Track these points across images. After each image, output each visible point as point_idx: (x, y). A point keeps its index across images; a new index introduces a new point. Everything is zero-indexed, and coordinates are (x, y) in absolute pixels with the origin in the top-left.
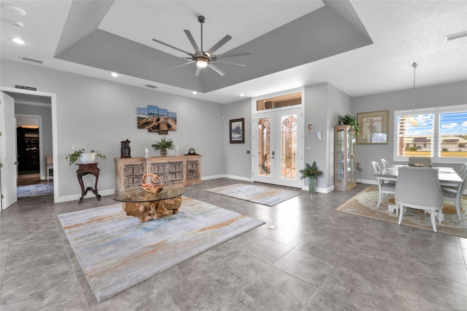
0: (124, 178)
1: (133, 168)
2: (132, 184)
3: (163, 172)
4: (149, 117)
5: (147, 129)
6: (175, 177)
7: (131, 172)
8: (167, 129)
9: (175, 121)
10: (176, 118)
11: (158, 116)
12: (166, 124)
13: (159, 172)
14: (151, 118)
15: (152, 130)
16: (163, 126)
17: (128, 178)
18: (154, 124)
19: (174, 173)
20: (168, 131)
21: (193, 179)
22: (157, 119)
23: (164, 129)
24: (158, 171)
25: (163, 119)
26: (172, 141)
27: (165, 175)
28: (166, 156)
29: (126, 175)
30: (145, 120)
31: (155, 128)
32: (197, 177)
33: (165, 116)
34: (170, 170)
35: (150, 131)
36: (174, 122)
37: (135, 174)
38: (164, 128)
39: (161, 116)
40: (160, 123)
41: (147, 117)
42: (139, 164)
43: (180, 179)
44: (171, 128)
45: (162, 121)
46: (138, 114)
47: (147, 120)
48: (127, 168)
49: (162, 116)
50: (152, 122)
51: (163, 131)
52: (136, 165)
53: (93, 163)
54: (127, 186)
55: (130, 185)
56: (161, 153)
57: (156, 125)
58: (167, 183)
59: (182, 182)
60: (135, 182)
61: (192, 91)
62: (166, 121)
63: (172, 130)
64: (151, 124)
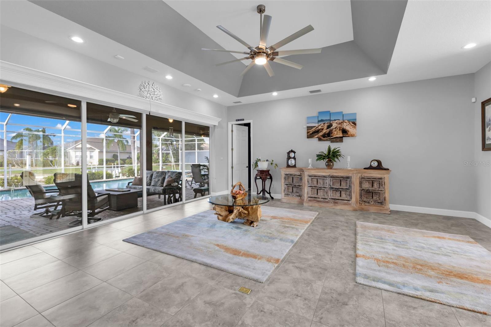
0: (284, 186)
1: (293, 178)
2: (291, 193)
3: (323, 186)
4: (319, 124)
5: (316, 138)
6: (339, 195)
7: (291, 181)
8: (341, 135)
9: (353, 123)
10: (356, 119)
11: (329, 122)
12: (340, 130)
13: (317, 186)
14: (321, 126)
15: (322, 138)
16: (335, 133)
17: (288, 186)
18: (324, 131)
19: (337, 190)
20: (344, 138)
21: (372, 203)
22: (328, 126)
23: (338, 136)
24: (317, 184)
25: (336, 124)
26: (339, 150)
27: (325, 190)
28: (331, 168)
29: (285, 183)
30: (314, 128)
31: (326, 135)
32: (382, 203)
33: (339, 120)
34: (331, 185)
35: (320, 139)
36: (352, 126)
37: (294, 184)
38: (337, 134)
39: (333, 120)
40: (332, 130)
41: (317, 125)
42: (298, 174)
43: (346, 199)
44: (348, 134)
45: (334, 127)
46: (307, 123)
47: (317, 128)
48: (287, 177)
49: (335, 120)
50: (323, 129)
51: (337, 139)
52: (294, 175)
53: (266, 170)
54: (286, 194)
55: (289, 193)
56: (326, 164)
57: (327, 133)
58: (326, 200)
59: (350, 204)
60: (294, 192)
61: (368, 78)
62: (340, 125)
63: (348, 136)
64: (321, 132)
